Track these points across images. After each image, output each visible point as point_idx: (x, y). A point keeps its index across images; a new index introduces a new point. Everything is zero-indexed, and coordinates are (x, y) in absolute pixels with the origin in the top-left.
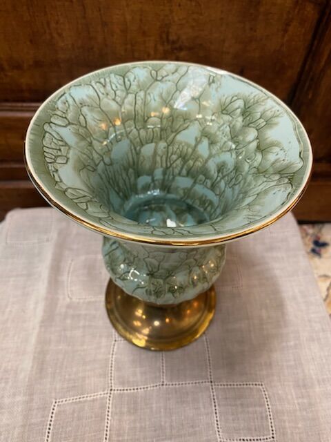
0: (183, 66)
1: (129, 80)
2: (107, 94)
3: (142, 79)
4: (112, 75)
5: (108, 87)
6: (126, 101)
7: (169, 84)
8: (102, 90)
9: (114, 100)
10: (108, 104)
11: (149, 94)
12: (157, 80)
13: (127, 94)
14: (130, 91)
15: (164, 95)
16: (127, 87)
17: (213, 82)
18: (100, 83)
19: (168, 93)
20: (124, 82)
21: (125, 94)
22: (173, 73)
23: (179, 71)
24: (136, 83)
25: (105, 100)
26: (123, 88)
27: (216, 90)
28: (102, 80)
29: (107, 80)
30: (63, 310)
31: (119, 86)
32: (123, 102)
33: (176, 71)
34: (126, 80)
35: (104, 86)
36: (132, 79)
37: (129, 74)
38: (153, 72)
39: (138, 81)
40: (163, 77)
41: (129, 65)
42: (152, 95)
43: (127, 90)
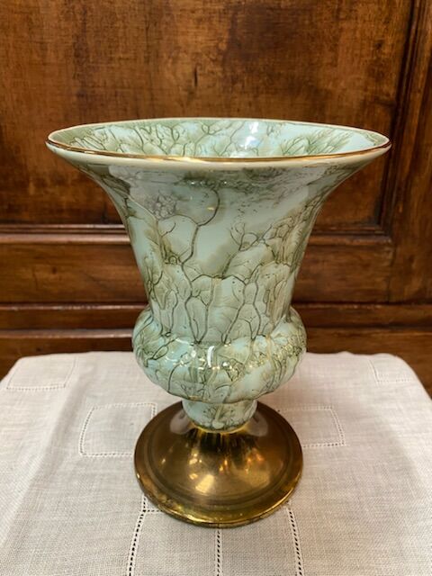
0: (238, 122)
1: (177, 132)
2: (152, 140)
3: (192, 132)
4: (159, 126)
5: (154, 135)
6: (173, 150)
7: (223, 138)
8: (146, 136)
9: (160, 146)
10: (152, 149)
11: (200, 146)
12: (208, 134)
13: (175, 144)
14: (178, 141)
15: (216, 147)
16: (175, 138)
17: (272, 131)
18: (145, 130)
19: (222, 146)
20: (172, 133)
21: (172, 144)
22: (227, 128)
23: (234, 125)
24: (185, 135)
25: (149, 145)
26: (171, 138)
27: (276, 137)
28: (148, 128)
29: (153, 129)
30: (71, 468)
31: (165, 136)
32: (170, 151)
33: (230, 126)
34: (174, 131)
35: (149, 134)
36: (180, 132)
37: (177, 127)
38: (204, 127)
39: (188, 134)
40: (216, 132)
41: (179, 119)
42: (203, 147)
43: (175, 141)
